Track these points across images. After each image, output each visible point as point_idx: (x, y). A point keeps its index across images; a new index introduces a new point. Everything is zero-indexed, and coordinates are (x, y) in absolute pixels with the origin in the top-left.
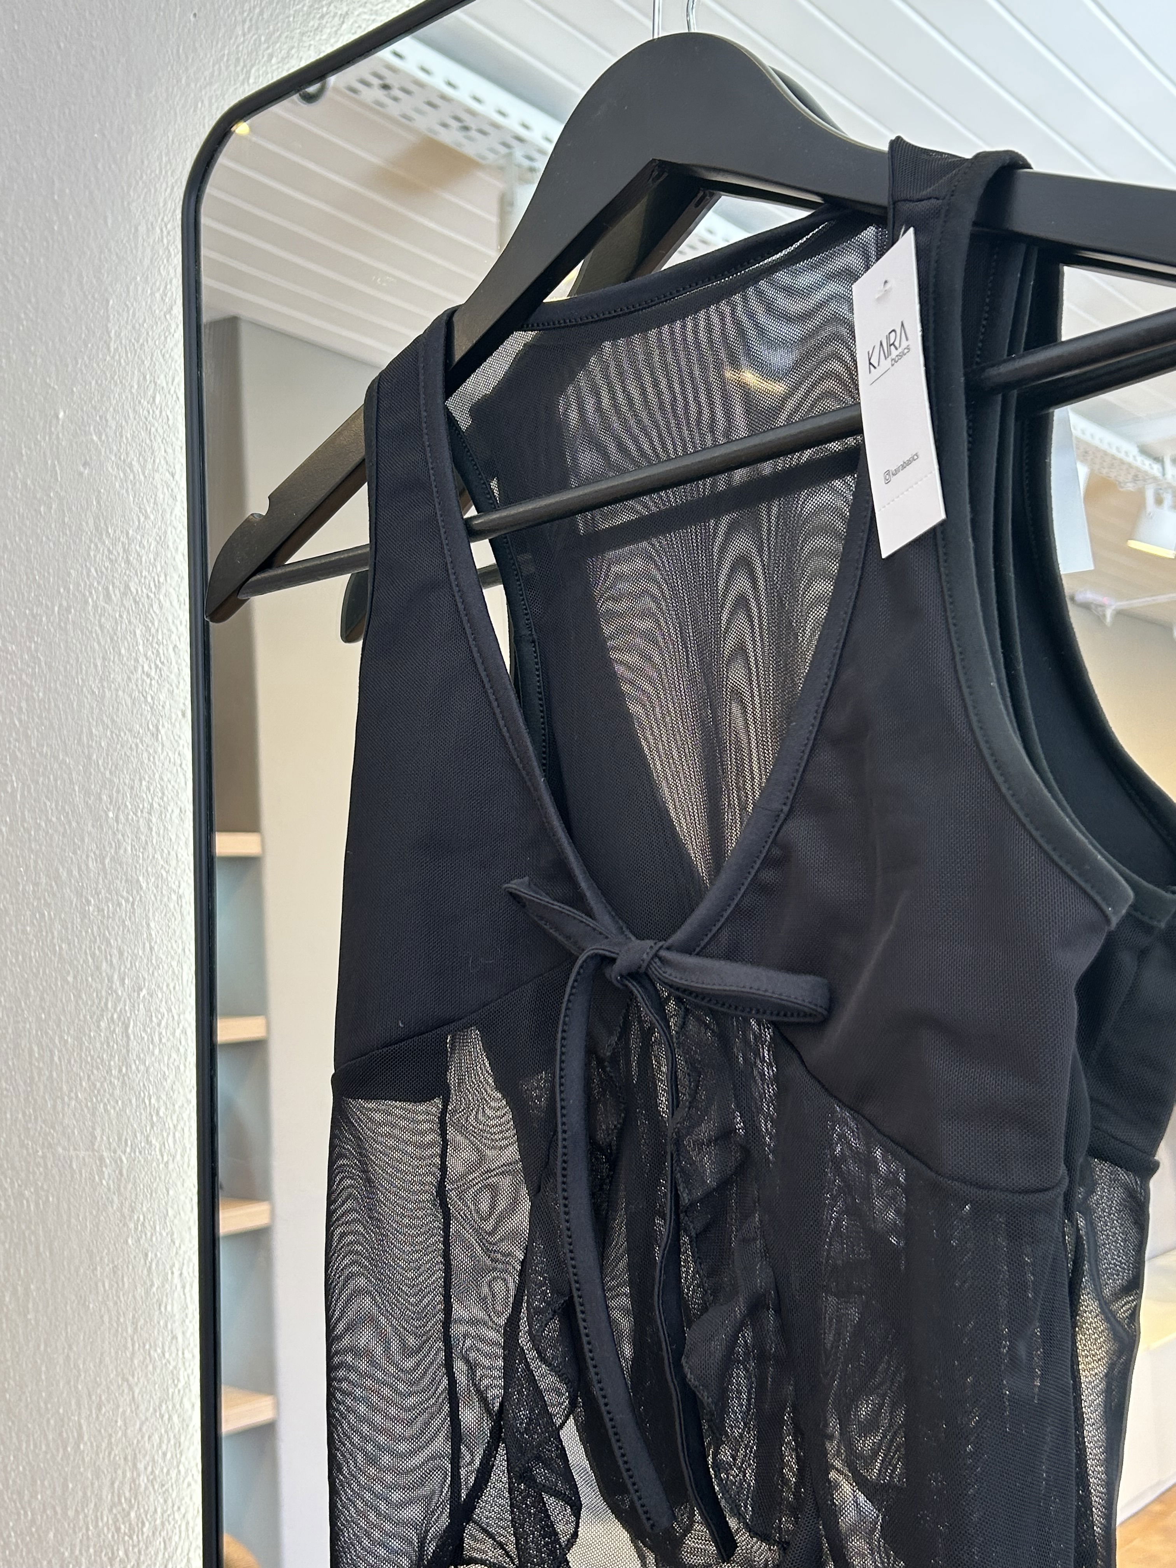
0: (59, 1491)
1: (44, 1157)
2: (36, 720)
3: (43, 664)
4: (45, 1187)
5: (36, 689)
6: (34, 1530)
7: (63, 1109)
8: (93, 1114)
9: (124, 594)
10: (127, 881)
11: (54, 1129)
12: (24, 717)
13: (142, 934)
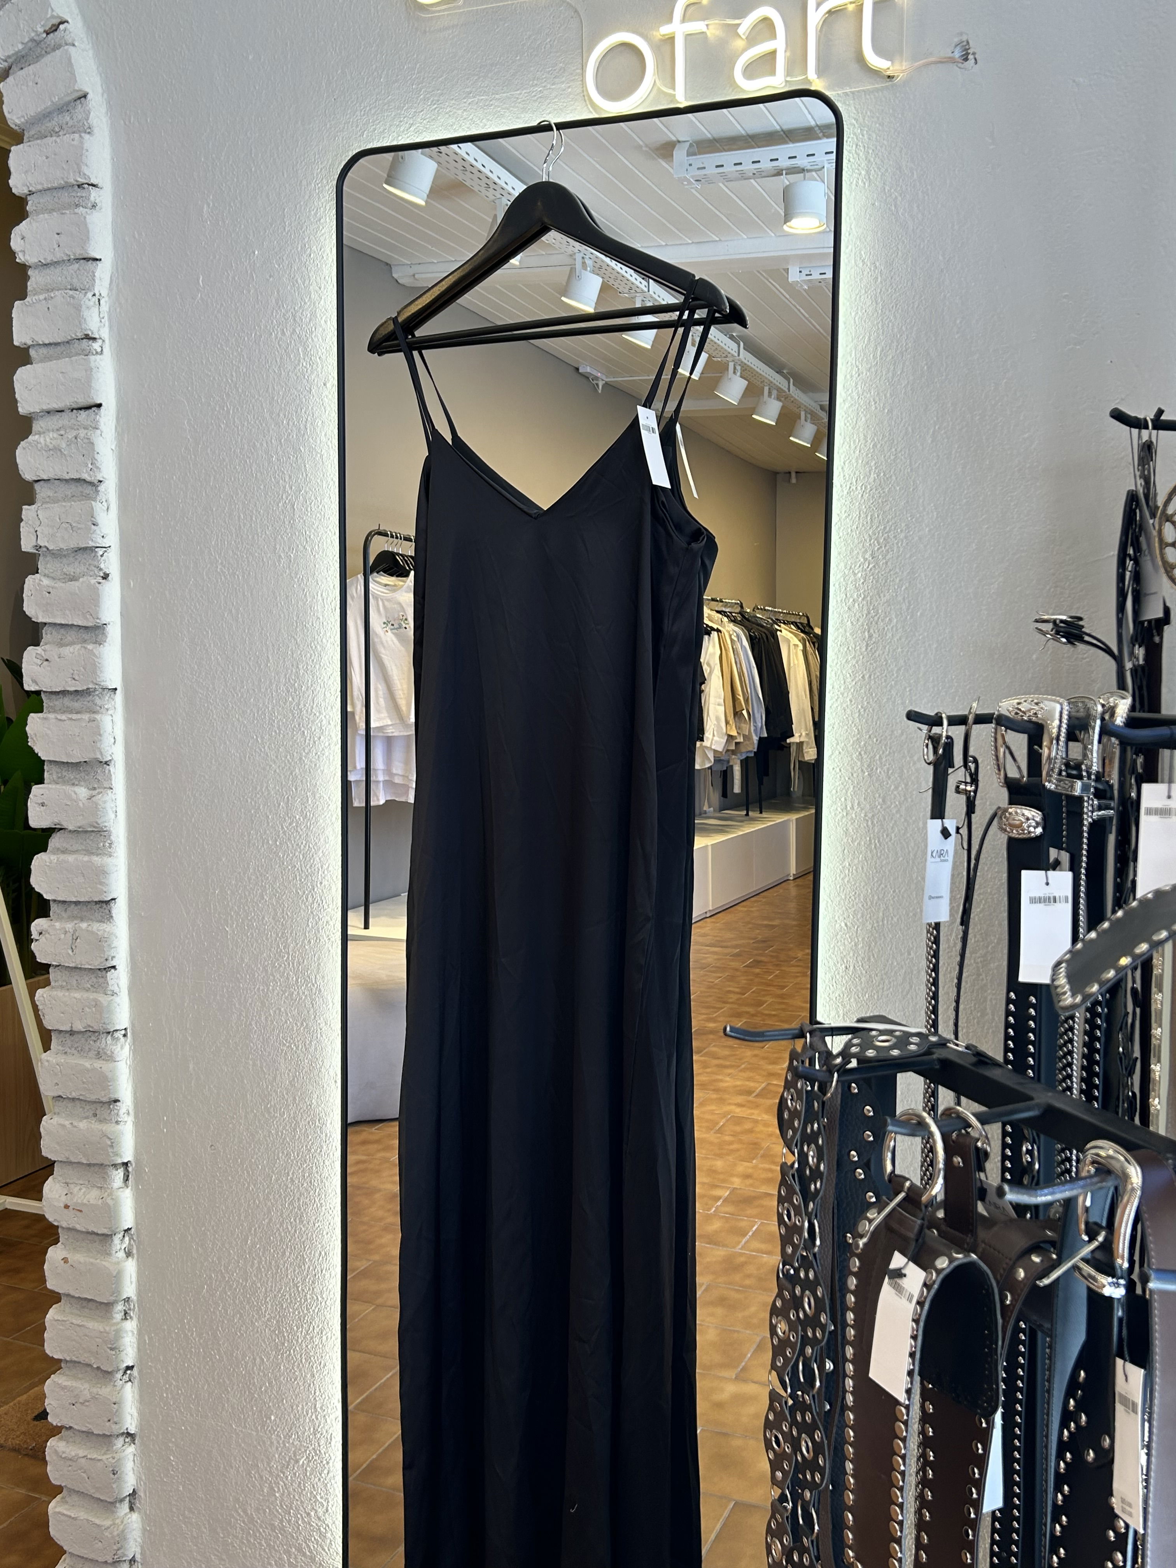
0: (256, 683)
1: (247, 558)
3: (246, 358)
4: (248, 569)
7: (258, 538)
8: (275, 540)
9: (293, 333)
11: (253, 547)
12: (234, 379)
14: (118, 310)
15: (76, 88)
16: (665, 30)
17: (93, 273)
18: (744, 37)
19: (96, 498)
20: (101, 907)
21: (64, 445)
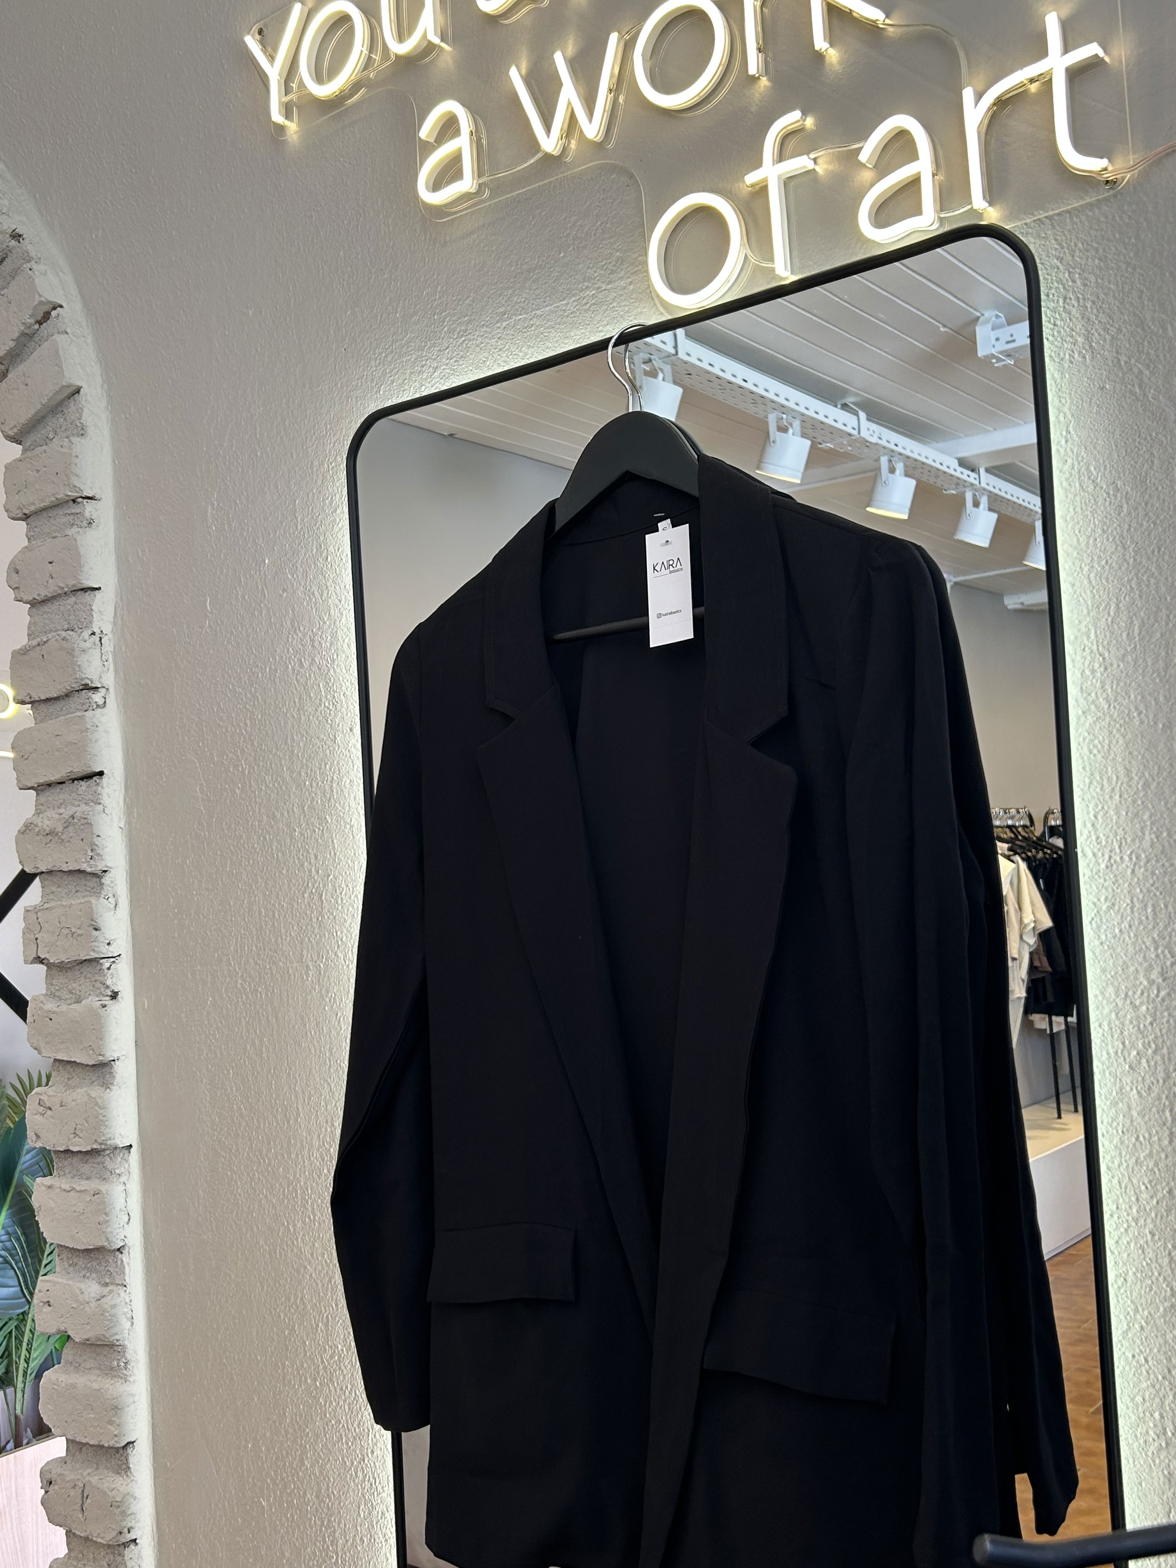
0: (285, 1145)
1: (270, 968)
2: (257, 731)
3: (260, 700)
4: (272, 985)
5: (256, 713)
6: (270, 1169)
7: (282, 942)
8: (302, 943)
9: (312, 664)
10: (318, 818)
11: (277, 953)
12: (249, 729)
13: (329, 847)
14: (123, 648)
15: (65, 384)
16: (751, 178)
17: (90, 605)
18: (871, 166)
19: (100, 893)
20: (117, 1453)
21: (60, 829)
